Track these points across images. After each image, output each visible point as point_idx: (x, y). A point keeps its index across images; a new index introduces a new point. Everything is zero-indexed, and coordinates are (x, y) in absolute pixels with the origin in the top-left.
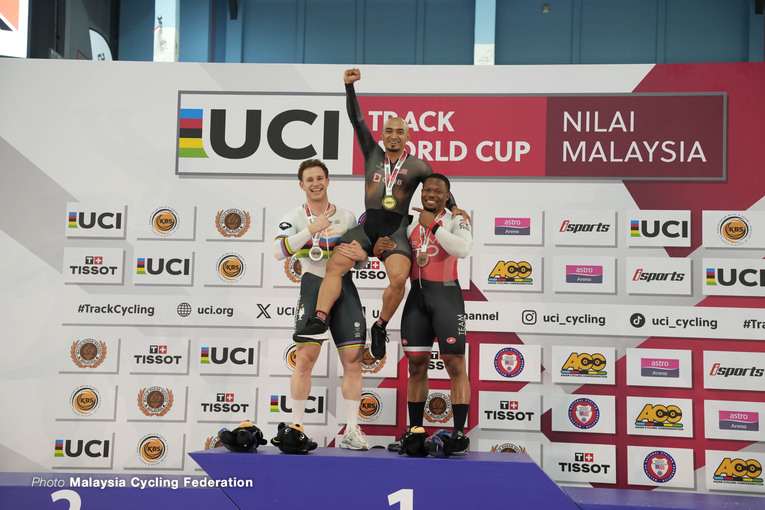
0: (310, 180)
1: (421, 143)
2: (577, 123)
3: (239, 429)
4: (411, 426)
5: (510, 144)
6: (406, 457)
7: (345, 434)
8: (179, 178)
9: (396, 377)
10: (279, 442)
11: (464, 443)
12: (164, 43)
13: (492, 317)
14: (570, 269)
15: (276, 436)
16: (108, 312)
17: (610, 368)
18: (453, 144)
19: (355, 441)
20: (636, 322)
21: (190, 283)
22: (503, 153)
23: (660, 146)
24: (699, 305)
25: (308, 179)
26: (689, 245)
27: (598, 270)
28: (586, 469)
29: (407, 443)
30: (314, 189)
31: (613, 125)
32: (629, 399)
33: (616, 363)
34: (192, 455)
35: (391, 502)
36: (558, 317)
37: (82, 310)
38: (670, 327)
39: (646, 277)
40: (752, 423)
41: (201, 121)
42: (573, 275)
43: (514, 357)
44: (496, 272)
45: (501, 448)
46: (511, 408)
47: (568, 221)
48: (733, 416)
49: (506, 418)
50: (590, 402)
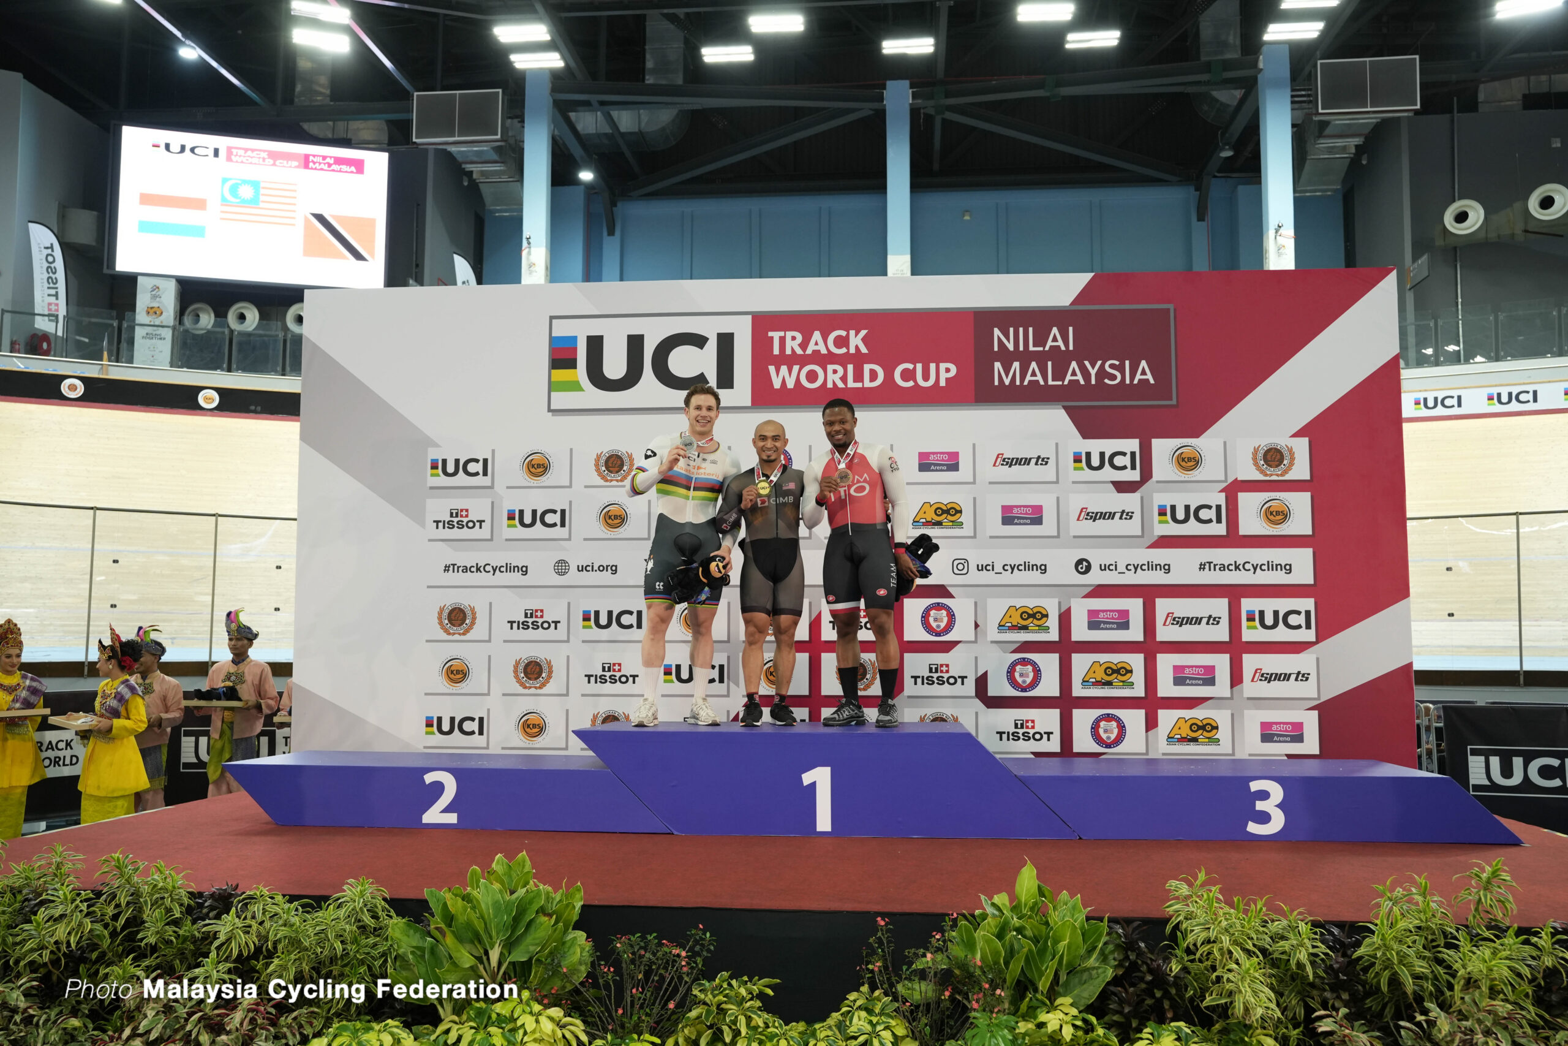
0: (697, 410)
1: (830, 368)
2: (1008, 340)
5: (933, 366)
8: (552, 416)
9: (808, 639)
12: (533, 266)
14: (1006, 509)
16: (477, 572)
17: (1053, 623)
18: (867, 368)
20: (1082, 568)
21: (567, 536)
22: (926, 377)
23: (1103, 365)
24: (1152, 546)
25: (694, 408)
26: (1138, 479)
27: (1038, 509)
28: (1027, 738)
30: (700, 420)
31: (1050, 343)
32: (1075, 656)
33: (1061, 616)
34: (576, 732)
35: (806, 782)
36: (993, 566)
37: (448, 570)
38: (1119, 573)
39: (1091, 517)
40: (1208, 677)
41: (575, 349)
42: (1009, 517)
43: (944, 613)
44: (921, 515)
45: (930, 717)
46: (942, 672)
47: (1002, 454)
48: (1188, 670)
49: (935, 684)
50: (1031, 662)
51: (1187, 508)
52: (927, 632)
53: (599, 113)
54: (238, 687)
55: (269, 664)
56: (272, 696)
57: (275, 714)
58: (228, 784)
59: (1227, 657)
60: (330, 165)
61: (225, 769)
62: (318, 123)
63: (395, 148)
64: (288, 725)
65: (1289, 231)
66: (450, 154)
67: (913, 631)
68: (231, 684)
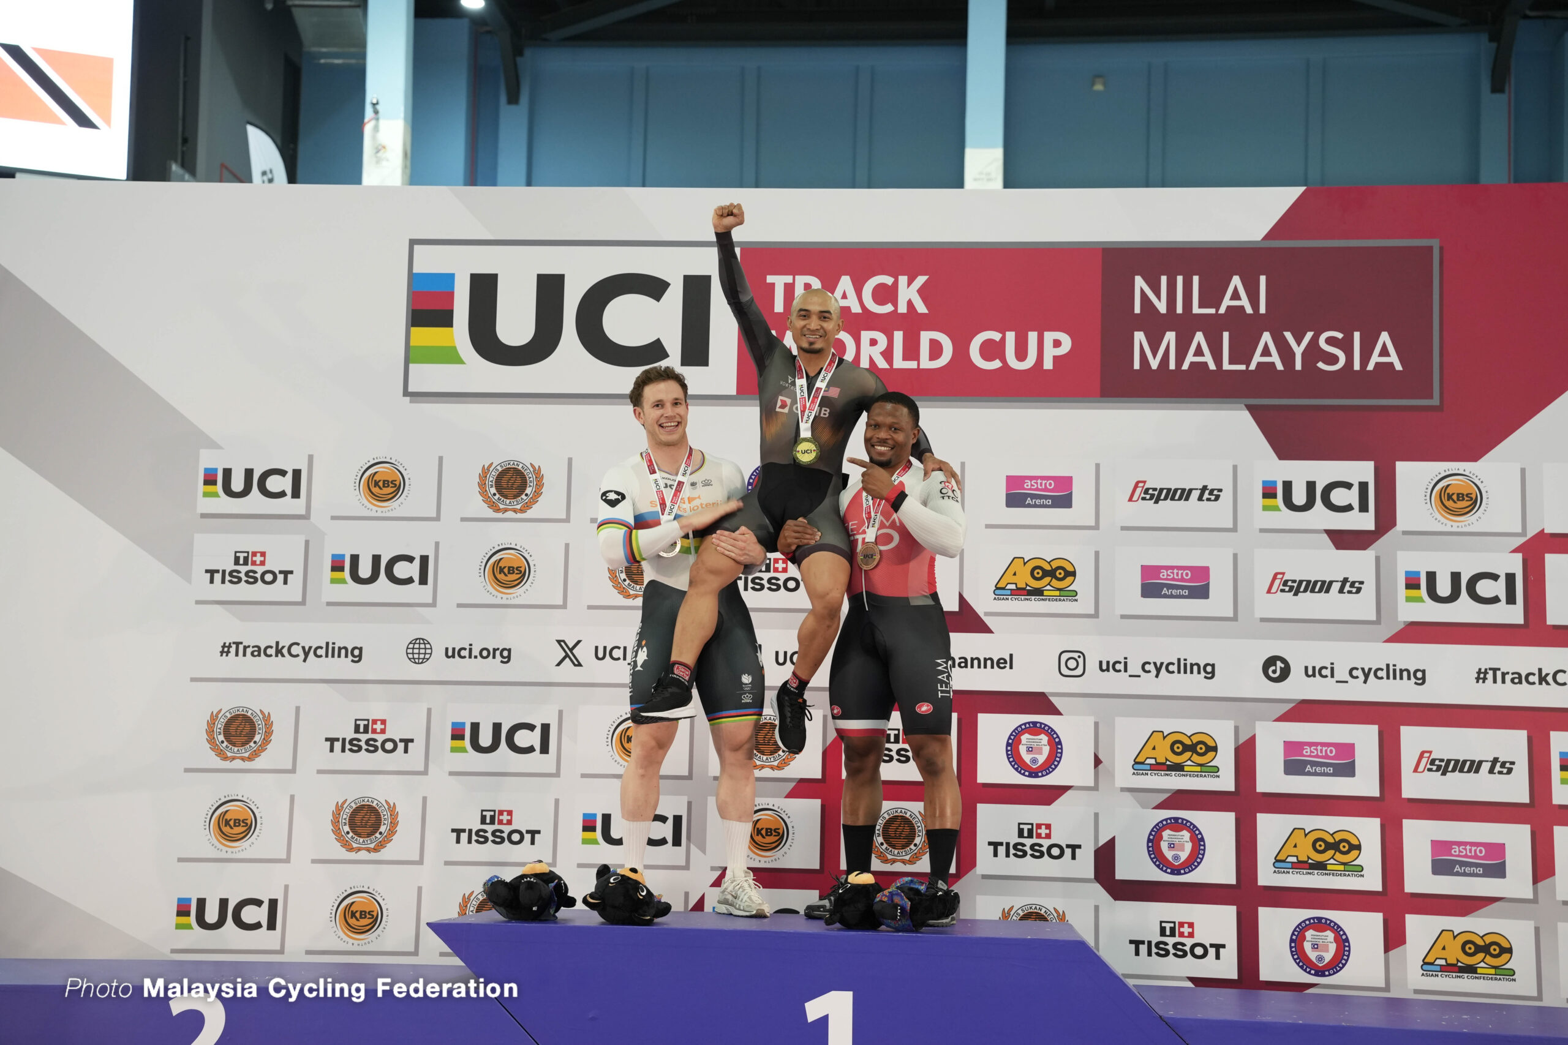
0: (657, 406)
1: (866, 336)
2: (1158, 296)
3: (523, 876)
4: (849, 872)
5: (1033, 336)
6: (839, 930)
7: (724, 886)
8: (411, 402)
9: (819, 777)
10: (600, 900)
11: (950, 903)
12: (383, 150)
13: (1002, 663)
14: (1148, 572)
15: (593, 890)
16: (277, 656)
17: (1225, 760)
18: (926, 337)
19: (742, 899)
20: (1274, 672)
21: (429, 600)
22: (1021, 355)
23: (1315, 340)
24: (1393, 639)
25: (652, 403)
26: (1371, 526)
27: (1201, 573)
28: (1181, 952)
29: (841, 903)
30: (666, 423)
31: (1227, 302)
32: (1262, 818)
33: (1238, 750)
34: (433, 926)
35: (811, 1017)
36: (1126, 663)
37: (228, 652)
38: (1337, 682)
39: (1292, 588)
40: (1494, 863)
41: (451, 295)
42: (1154, 584)
43: (1044, 738)
44: (1009, 577)
45: (1020, 911)
46: (1039, 836)
47: (1144, 482)
48: (1457, 850)
49: (1028, 856)
50: (1188, 824)
51: (1456, 577)
52: (1016, 769)
59: (1526, 830)
67: (993, 769)
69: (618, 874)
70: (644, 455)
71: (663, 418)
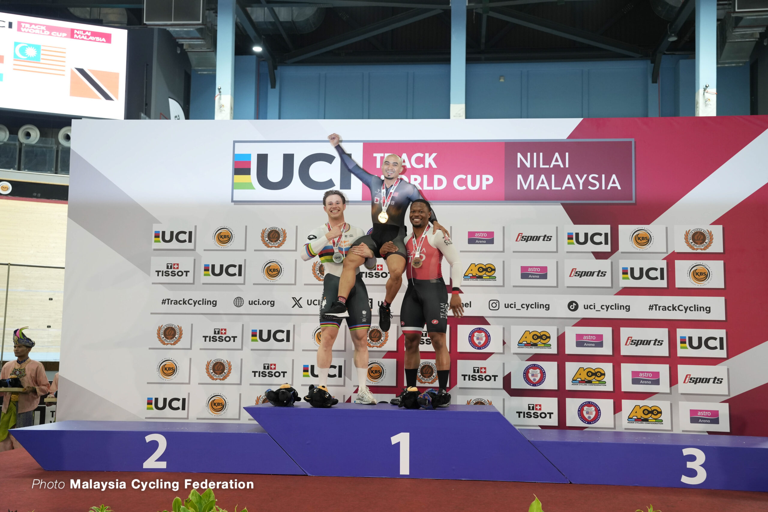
0: (330, 204)
1: (413, 177)
2: (527, 161)
3: (280, 389)
4: (408, 387)
5: (478, 177)
6: (404, 409)
7: (359, 392)
8: (234, 205)
9: (396, 350)
10: (311, 398)
11: (447, 398)
12: (223, 107)
13: (467, 305)
14: (524, 269)
15: (308, 394)
16: (184, 304)
17: (553, 342)
18: (436, 177)
19: (366, 398)
20: (572, 307)
21: (243, 282)
22: (474, 184)
23: (587, 177)
24: (618, 294)
25: (329, 203)
26: (609, 250)
27: (544, 269)
28: (536, 416)
29: (404, 398)
30: (334, 210)
31: (553, 163)
32: (567, 364)
33: (558, 338)
34: (246, 408)
35: (393, 442)
36: (515, 305)
37: (165, 303)
38: (596, 311)
39: (579, 274)
40: (655, 379)
41: (250, 162)
42: (526, 273)
43: (483, 334)
44: (469, 271)
45: (474, 401)
46: (481, 372)
47: (522, 234)
48: (641, 375)
49: (477, 380)
50: (539, 367)
51: (641, 270)
52: (473, 346)
53: (266, 8)
54: (21, 379)
55: (42, 362)
56: (44, 383)
57: (46, 396)
58: (12, 443)
59: (667, 366)
60: (88, 37)
61: (11, 432)
62: (80, 8)
63: (132, 27)
64: (55, 403)
65: (713, 90)
66: (168, 32)
67: (464, 346)
68: (16, 377)
69: (317, 388)
70: (327, 224)
71: (332, 208)
